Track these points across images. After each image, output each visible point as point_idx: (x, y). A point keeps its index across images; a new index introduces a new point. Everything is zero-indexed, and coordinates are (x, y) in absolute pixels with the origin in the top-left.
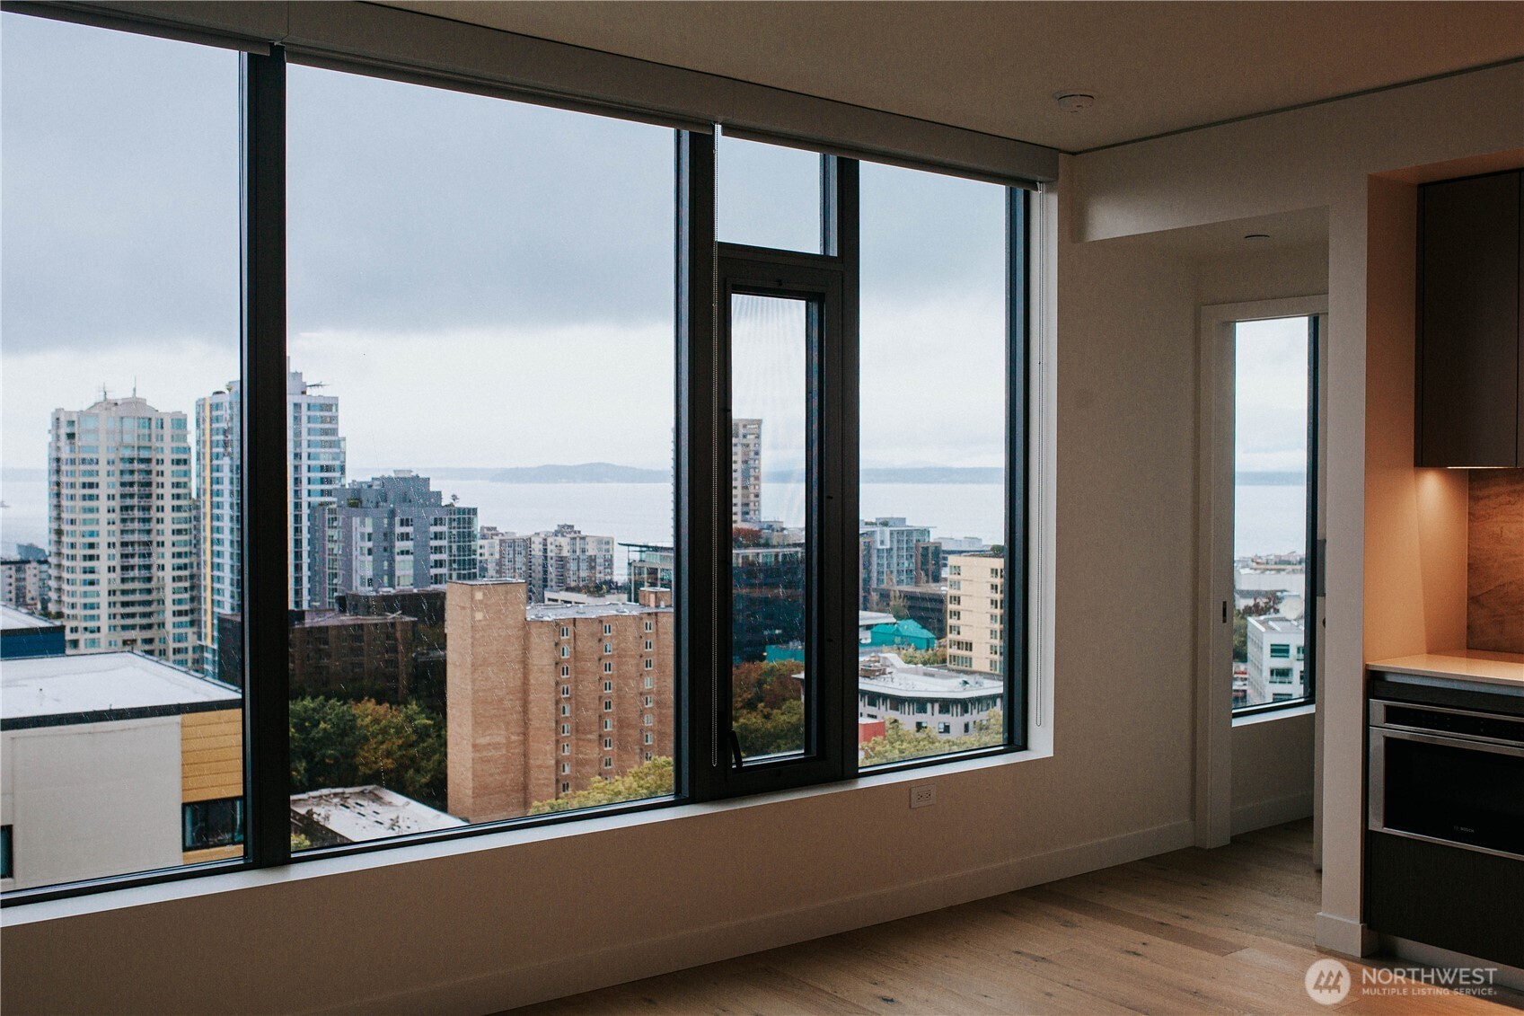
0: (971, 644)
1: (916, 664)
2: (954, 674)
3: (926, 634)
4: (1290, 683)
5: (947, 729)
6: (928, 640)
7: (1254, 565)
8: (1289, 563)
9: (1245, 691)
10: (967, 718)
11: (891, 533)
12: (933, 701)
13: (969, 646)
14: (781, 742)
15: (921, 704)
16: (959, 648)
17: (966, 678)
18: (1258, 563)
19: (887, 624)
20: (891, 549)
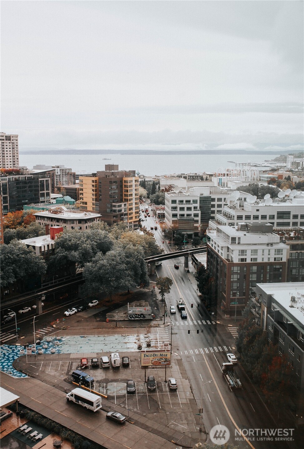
0: (87, 203)
1: (70, 209)
2: (82, 212)
3: (73, 200)
4: (177, 211)
5: (81, 228)
6: (73, 202)
7: (165, 178)
8: (174, 177)
9: (164, 213)
10: (87, 225)
11: (60, 170)
12: (76, 220)
13: (86, 203)
14: (30, 235)
15: (72, 221)
16: (83, 204)
17: (86, 213)
18: (166, 177)
19: (60, 197)
20: (60, 175)
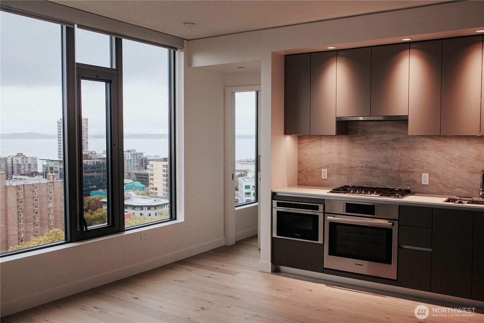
0: (157, 188)
1: (139, 195)
2: (152, 198)
3: (143, 186)
4: (250, 196)
5: (150, 215)
6: (143, 188)
7: (240, 162)
8: (250, 161)
9: (238, 199)
10: (156, 211)
11: (131, 154)
12: (145, 206)
13: (156, 189)
14: (97, 222)
15: (142, 207)
16: (153, 190)
17: (155, 199)
18: (241, 162)
19: (130, 183)
20: (131, 159)
